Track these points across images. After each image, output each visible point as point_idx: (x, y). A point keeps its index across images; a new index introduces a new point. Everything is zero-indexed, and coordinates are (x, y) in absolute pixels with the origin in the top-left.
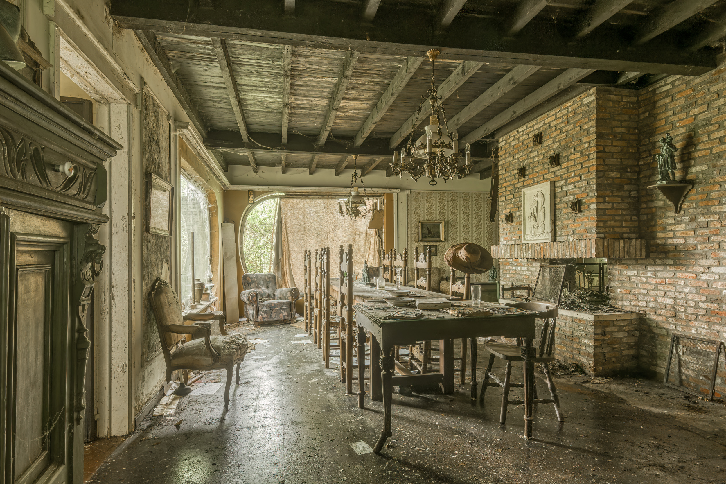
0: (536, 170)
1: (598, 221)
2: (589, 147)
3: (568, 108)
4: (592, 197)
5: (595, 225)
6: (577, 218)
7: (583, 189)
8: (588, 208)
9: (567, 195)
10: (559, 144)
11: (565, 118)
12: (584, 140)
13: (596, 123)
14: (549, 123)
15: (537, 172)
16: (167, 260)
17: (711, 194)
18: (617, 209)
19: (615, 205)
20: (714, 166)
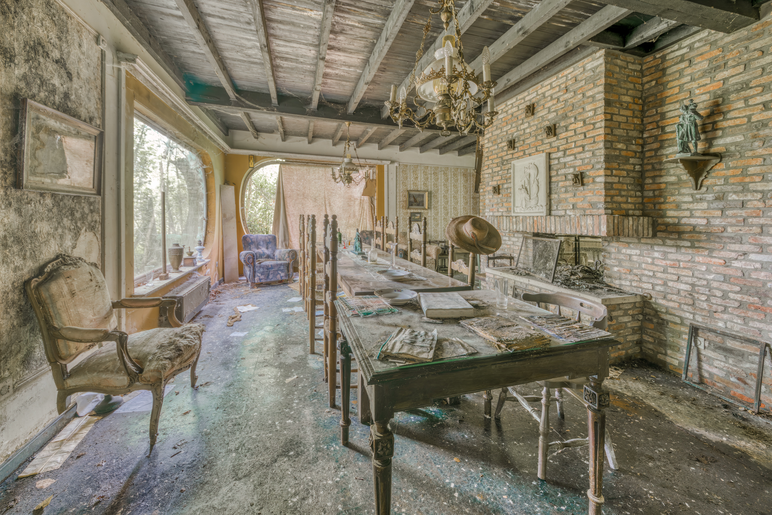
0: (528, 141)
1: (606, 196)
2: (595, 114)
3: (566, 76)
4: (599, 169)
5: (602, 199)
6: (578, 192)
7: (586, 161)
8: (594, 182)
9: (565, 167)
10: (555, 114)
11: (563, 86)
12: (588, 108)
13: (605, 89)
14: (544, 94)
15: (529, 144)
16: (92, 228)
17: (750, 169)
18: (623, 184)
19: (621, 179)
20: (755, 137)
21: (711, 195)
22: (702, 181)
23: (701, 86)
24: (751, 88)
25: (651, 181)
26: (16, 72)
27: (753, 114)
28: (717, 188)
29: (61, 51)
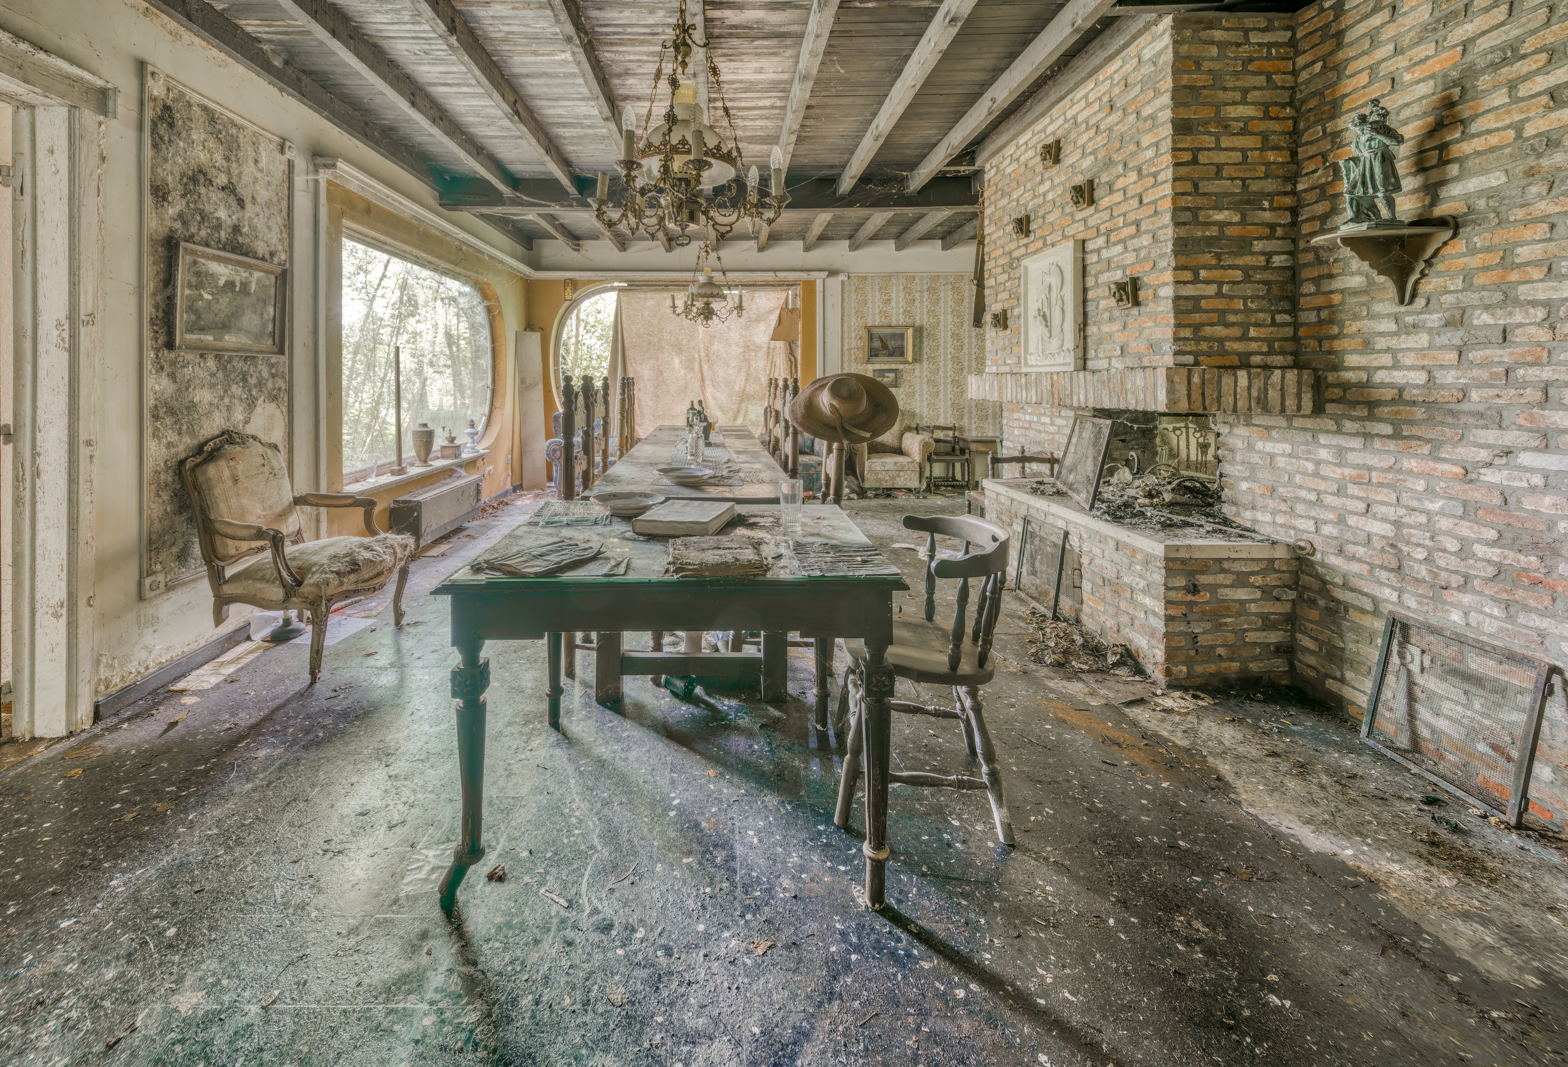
0: (1050, 218)
1: (1178, 326)
2: (1157, 155)
3: (1111, 77)
4: (1165, 269)
5: (1169, 333)
6: (1130, 320)
7: (1143, 253)
8: (1155, 296)
9: (1109, 269)
10: (1092, 157)
11: (1105, 99)
12: (1146, 140)
13: (1173, 98)
14: (1075, 117)
15: (1052, 224)
16: (273, 398)
17: (1519, 250)
18: (1231, 297)
19: (1225, 288)
20: (1530, 173)
21: (1436, 316)
22: (1417, 282)
23: (1415, 64)
24: (1524, 57)
25: (1313, 289)
26: (170, 211)
27: (1528, 119)
28: (1448, 299)
29: (229, 174)
